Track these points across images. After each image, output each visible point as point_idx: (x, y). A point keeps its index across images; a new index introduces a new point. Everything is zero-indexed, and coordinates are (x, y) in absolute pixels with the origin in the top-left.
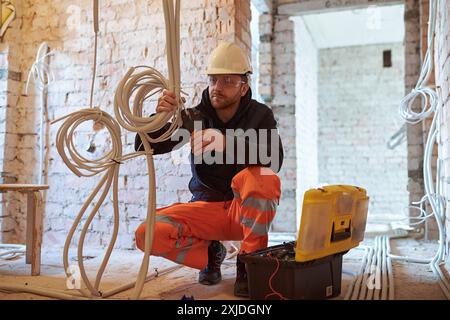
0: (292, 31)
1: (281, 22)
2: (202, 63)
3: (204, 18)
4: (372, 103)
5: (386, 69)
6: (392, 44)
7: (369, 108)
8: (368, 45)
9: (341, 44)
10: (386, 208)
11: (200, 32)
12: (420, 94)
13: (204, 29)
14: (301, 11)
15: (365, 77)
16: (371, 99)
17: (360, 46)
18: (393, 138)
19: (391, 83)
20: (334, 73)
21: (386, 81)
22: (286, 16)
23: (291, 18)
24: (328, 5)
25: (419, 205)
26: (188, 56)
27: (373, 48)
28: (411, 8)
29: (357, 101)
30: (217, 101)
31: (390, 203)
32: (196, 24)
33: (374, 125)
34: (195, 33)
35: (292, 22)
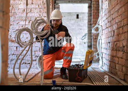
0: (59, 8)
1: (56, 5)
2: (42, 15)
3: (43, 3)
4: (74, 28)
5: (77, 19)
6: (79, 13)
7: (73, 29)
8: (73, 13)
9: (66, 12)
10: (76, 55)
11: (42, 7)
12: (97, 27)
13: (43, 6)
14: (62, 3)
15: (72, 21)
16: (73, 26)
17: (71, 13)
18: (83, 37)
19: (78, 23)
20: (64, 19)
21: (77, 22)
22: (58, 4)
23: (59, 4)
24: (69, 2)
25: (96, 54)
26: (38, 13)
27: (74, 14)
28: (90, 5)
29: (70, 27)
30: (55, 26)
31: (77, 53)
32: (40, 4)
33: (74, 33)
34: (40, 7)
35: (59, 5)
